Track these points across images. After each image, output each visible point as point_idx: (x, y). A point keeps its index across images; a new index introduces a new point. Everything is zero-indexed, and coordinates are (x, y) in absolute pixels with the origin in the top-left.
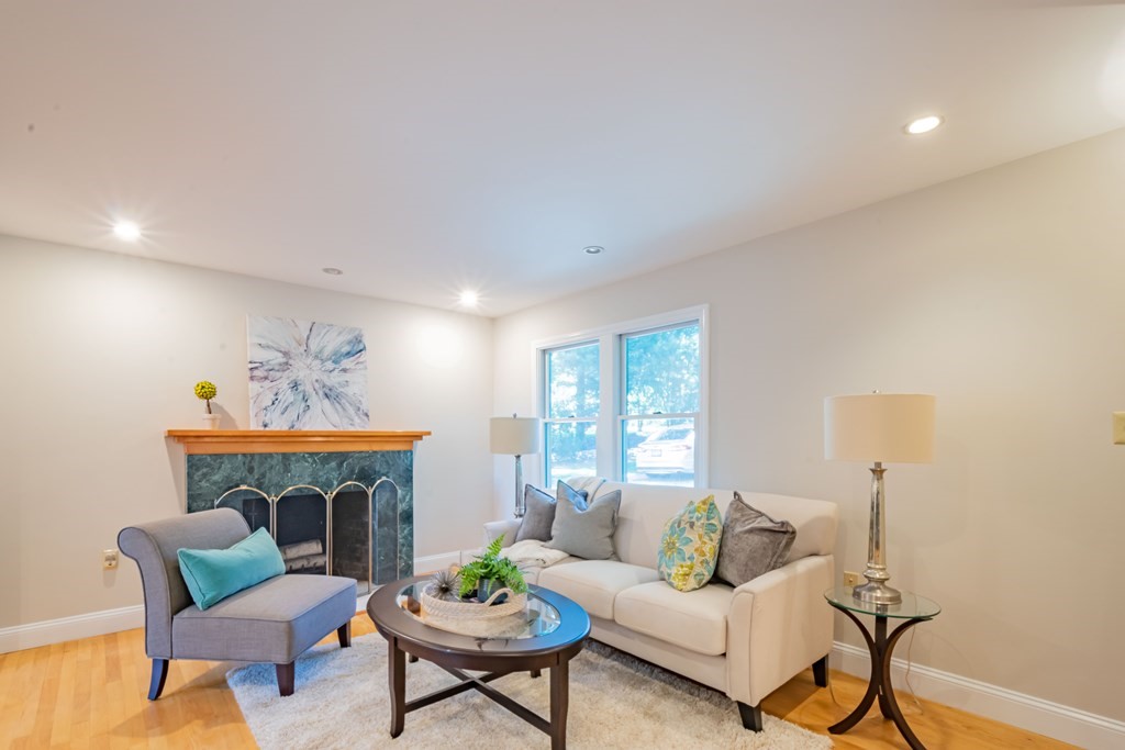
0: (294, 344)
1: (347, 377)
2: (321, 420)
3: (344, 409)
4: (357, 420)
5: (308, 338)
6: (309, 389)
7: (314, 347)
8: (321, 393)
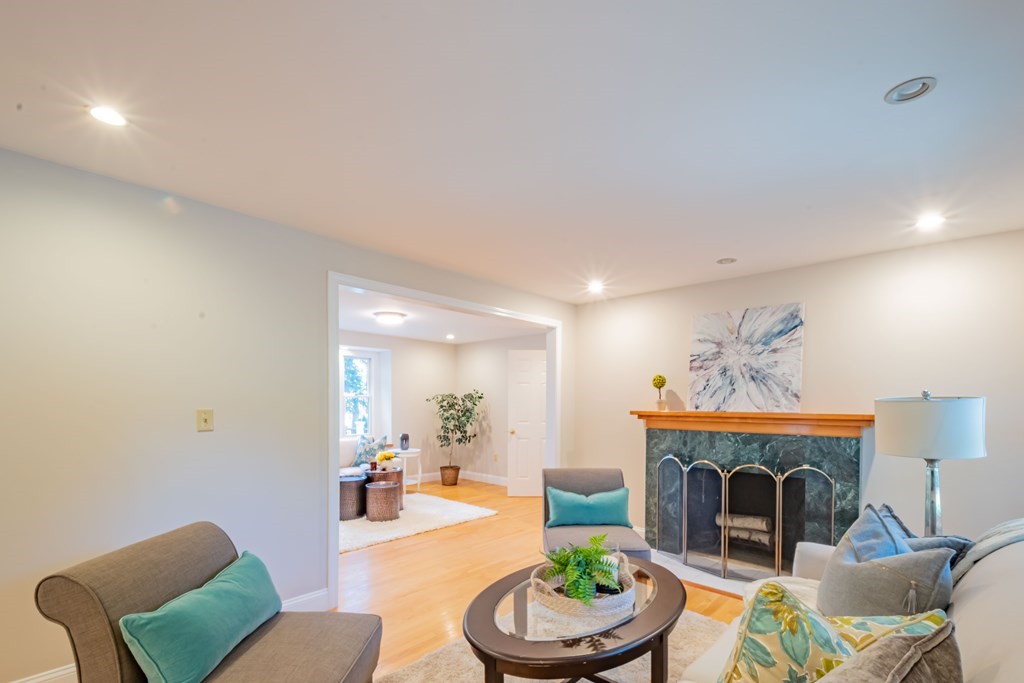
0: (727, 333)
1: (777, 356)
2: (747, 401)
3: (770, 391)
4: (784, 401)
5: (740, 326)
6: (736, 373)
7: (744, 333)
8: (747, 376)
